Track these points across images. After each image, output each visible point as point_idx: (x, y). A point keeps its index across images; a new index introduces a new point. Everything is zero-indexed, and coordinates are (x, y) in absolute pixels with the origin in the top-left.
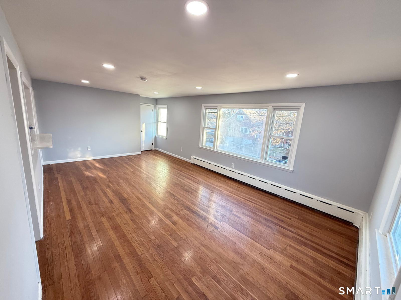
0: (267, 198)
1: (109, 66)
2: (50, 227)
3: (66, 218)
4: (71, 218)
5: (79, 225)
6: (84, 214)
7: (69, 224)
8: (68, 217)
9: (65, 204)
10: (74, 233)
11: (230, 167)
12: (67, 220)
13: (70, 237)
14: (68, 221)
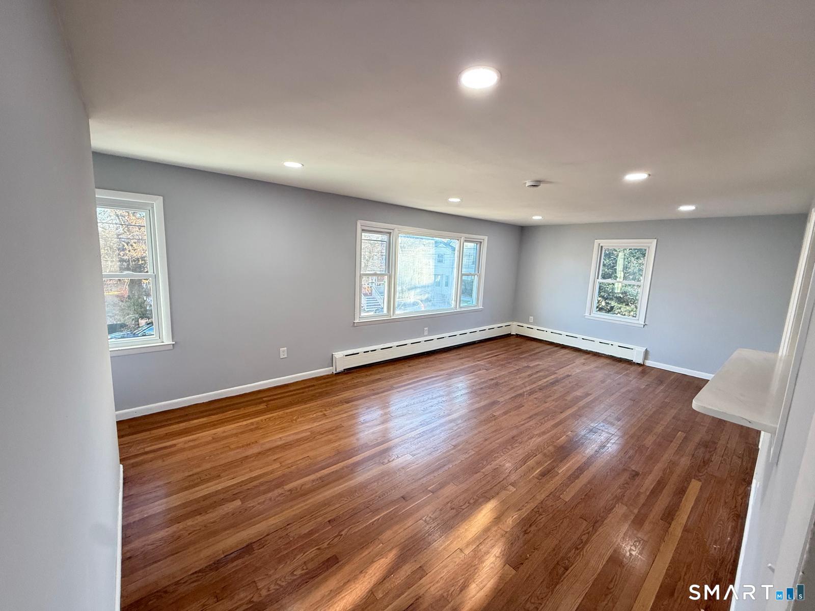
0: (479, 348)
1: (636, 177)
2: (736, 493)
3: (701, 487)
4: (693, 480)
5: (689, 463)
6: (665, 470)
7: (701, 474)
8: (695, 487)
9: (683, 517)
10: (702, 461)
11: (423, 335)
12: (701, 483)
13: (710, 460)
14: (699, 479)
